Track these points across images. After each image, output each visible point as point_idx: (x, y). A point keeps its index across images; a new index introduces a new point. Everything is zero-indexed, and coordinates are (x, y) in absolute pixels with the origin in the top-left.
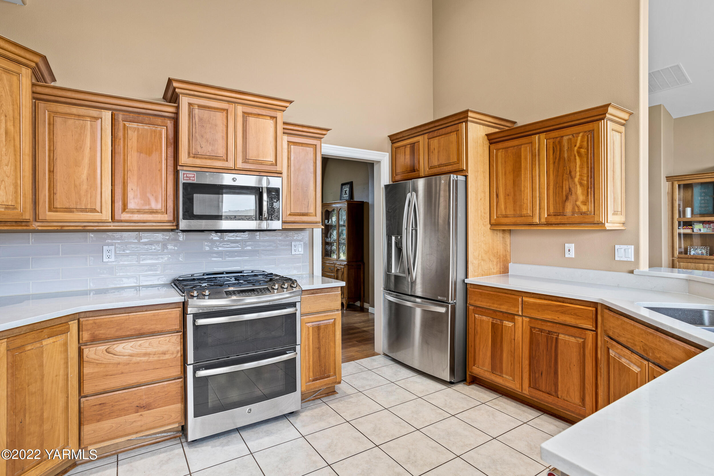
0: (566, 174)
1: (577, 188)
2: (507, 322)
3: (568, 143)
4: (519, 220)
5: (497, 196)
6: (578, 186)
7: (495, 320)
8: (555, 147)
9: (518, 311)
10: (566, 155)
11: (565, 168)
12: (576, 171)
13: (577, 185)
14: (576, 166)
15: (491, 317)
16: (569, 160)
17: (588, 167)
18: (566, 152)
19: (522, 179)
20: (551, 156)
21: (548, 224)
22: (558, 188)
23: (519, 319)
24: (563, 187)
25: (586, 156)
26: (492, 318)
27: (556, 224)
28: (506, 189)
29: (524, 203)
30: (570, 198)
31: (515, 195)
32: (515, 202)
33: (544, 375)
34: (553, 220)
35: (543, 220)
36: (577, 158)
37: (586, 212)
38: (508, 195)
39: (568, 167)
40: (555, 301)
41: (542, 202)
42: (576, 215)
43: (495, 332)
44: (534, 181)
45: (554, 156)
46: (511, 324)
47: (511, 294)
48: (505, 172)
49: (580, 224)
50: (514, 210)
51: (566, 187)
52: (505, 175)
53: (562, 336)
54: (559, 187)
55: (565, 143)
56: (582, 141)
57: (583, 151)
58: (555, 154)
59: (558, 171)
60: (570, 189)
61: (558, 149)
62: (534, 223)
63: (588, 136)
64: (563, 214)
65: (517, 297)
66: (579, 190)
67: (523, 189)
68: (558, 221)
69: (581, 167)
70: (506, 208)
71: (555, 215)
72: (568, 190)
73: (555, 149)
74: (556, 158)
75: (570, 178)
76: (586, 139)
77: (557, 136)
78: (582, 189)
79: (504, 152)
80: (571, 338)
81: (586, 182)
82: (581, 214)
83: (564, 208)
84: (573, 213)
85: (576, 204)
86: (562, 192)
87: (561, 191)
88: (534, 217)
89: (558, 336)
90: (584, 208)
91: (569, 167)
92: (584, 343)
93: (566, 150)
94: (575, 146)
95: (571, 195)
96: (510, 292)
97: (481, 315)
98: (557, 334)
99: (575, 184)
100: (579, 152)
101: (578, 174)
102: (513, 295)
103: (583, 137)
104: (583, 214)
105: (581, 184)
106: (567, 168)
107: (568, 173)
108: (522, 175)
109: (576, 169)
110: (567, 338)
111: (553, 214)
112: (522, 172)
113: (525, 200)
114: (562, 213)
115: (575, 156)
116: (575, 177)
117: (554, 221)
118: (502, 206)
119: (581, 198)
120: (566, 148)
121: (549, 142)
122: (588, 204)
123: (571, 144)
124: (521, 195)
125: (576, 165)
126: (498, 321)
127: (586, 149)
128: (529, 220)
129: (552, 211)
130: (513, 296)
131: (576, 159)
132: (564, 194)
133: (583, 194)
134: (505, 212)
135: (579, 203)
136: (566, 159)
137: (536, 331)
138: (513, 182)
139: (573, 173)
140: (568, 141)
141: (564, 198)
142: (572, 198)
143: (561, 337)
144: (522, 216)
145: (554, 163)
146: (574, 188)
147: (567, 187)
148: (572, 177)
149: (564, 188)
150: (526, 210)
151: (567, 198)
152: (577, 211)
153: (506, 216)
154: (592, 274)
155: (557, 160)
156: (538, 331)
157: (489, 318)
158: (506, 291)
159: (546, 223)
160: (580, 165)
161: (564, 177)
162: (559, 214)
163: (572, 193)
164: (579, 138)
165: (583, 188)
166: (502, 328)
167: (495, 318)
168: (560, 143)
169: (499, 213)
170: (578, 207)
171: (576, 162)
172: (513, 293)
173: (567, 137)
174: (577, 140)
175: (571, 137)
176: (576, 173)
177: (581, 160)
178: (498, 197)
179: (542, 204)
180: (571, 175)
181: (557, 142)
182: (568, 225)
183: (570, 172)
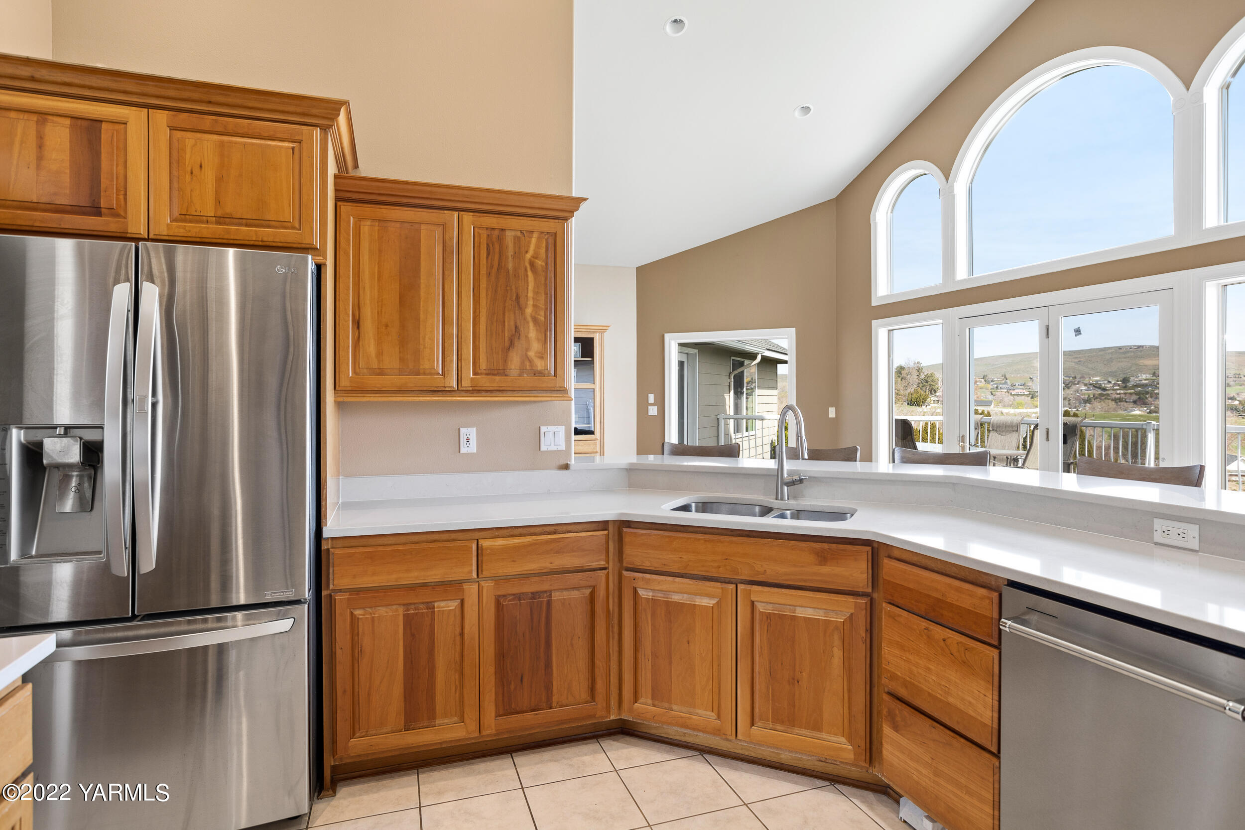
0: (510, 299)
1: (529, 327)
2: (442, 604)
3: (515, 243)
4: (412, 381)
5: (357, 324)
6: (531, 325)
7: (413, 607)
8: (491, 245)
9: (471, 572)
10: (510, 266)
11: (508, 288)
12: (527, 296)
13: (528, 323)
14: (527, 288)
15: (399, 605)
16: (516, 276)
17: (546, 294)
18: (510, 259)
19: (422, 294)
20: (484, 261)
21: (475, 391)
22: (495, 324)
23: (471, 591)
24: (504, 322)
25: (544, 273)
26: (404, 605)
27: (487, 391)
28: (380, 313)
29: (424, 346)
30: (516, 343)
31: (403, 326)
32: (403, 342)
33: (525, 680)
34: (485, 382)
35: (466, 384)
36: (530, 273)
37: (543, 371)
38: (387, 326)
39: (513, 287)
40: (541, 534)
41: (464, 347)
42: (525, 375)
43: (413, 635)
44: (447, 304)
45: (489, 261)
46: (453, 605)
47: (448, 541)
48: (379, 272)
49: (529, 392)
50: (402, 360)
51: (509, 323)
52: (379, 280)
53: (557, 594)
54: (497, 321)
55: (510, 243)
56: (538, 246)
57: (539, 263)
58: (490, 257)
59: (496, 291)
60: (516, 327)
61: (497, 250)
62: (447, 389)
63: (547, 240)
64: (503, 373)
65: (467, 543)
66: (533, 333)
67: (422, 316)
68: (495, 386)
69: (536, 293)
70: (380, 354)
71: (487, 374)
72: (514, 328)
73: (491, 248)
74: (492, 267)
75: (517, 309)
76: (544, 245)
77: (495, 226)
78: (537, 330)
79: (376, 228)
80: (572, 593)
81: (543, 319)
82: (535, 374)
83: (505, 361)
84: (522, 372)
85: (526, 355)
86: (503, 331)
87: (500, 330)
88: (446, 375)
89: (550, 596)
90: (539, 365)
91: (516, 288)
92: (592, 594)
93: (510, 256)
94: (527, 252)
95: (519, 338)
96: (445, 536)
97: (371, 608)
98: (548, 594)
99: (525, 319)
100: (532, 264)
101: (531, 302)
102: (454, 540)
103: (539, 238)
104: (536, 375)
105: (535, 320)
106: (511, 290)
107: (514, 298)
108: (422, 286)
109: (527, 293)
110: (566, 595)
111: (485, 372)
112: (422, 281)
113: (427, 339)
114: (501, 371)
115: (526, 270)
116: (526, 307)
117: (488, 384)
118: (370, 346)
119: (536, 346)
120: (510, 253)
121: (478, 233)
122: (546, 355)
123: (520, 248)
124: (419, 328)
125: (528, 286)
126: (421, 606)
127: (543, 261)
128: (438, 383)
129: (483, 365)
130: (457, 544)
131: (527, 276)
132: (506, 335)
133: (538, 340)
134: (379, 362)
135: (531, 354)
136: (511, 272)
137: (510, 601)
138: (400, 298)
139: (522, 300)
140: (514, 239)
141: (507, 344)
142: (520, 345)
143: (556, 596)
144: (418, 374)
145: (489, 274)
146: (524, 328)
147: (512, 323)
148: (519, 306)
149: (506, 324)
150: (429, 360)
151: (512, 343)
152: (528, 368)
153: (381, 372)
154: (510, 479)
155: (494, 270)
156: (513, 600)
157: (394, 607)
158: (436, 537)
159: (471, 389)
160: (534, 288)
161: (507, 304)
162: (496, 372)
163: (520, 335)
164: (534, 240)
165: (538, 328)
166: (433, 619)
167: (411, 604)
168: (500, 239)
169: (362, 364)
170: (530, 361)
171: (528, 280)
172: (453, 536)
173: (513, 233)
174: (529, 242)
175: (519, 234)
176: (527, 301)
177: (535, 279)
178: (358, 328)
179: (464, 351)
180: (518, 302)
181: (494, 236)
182: (509, 394)
183: (518, 298)
